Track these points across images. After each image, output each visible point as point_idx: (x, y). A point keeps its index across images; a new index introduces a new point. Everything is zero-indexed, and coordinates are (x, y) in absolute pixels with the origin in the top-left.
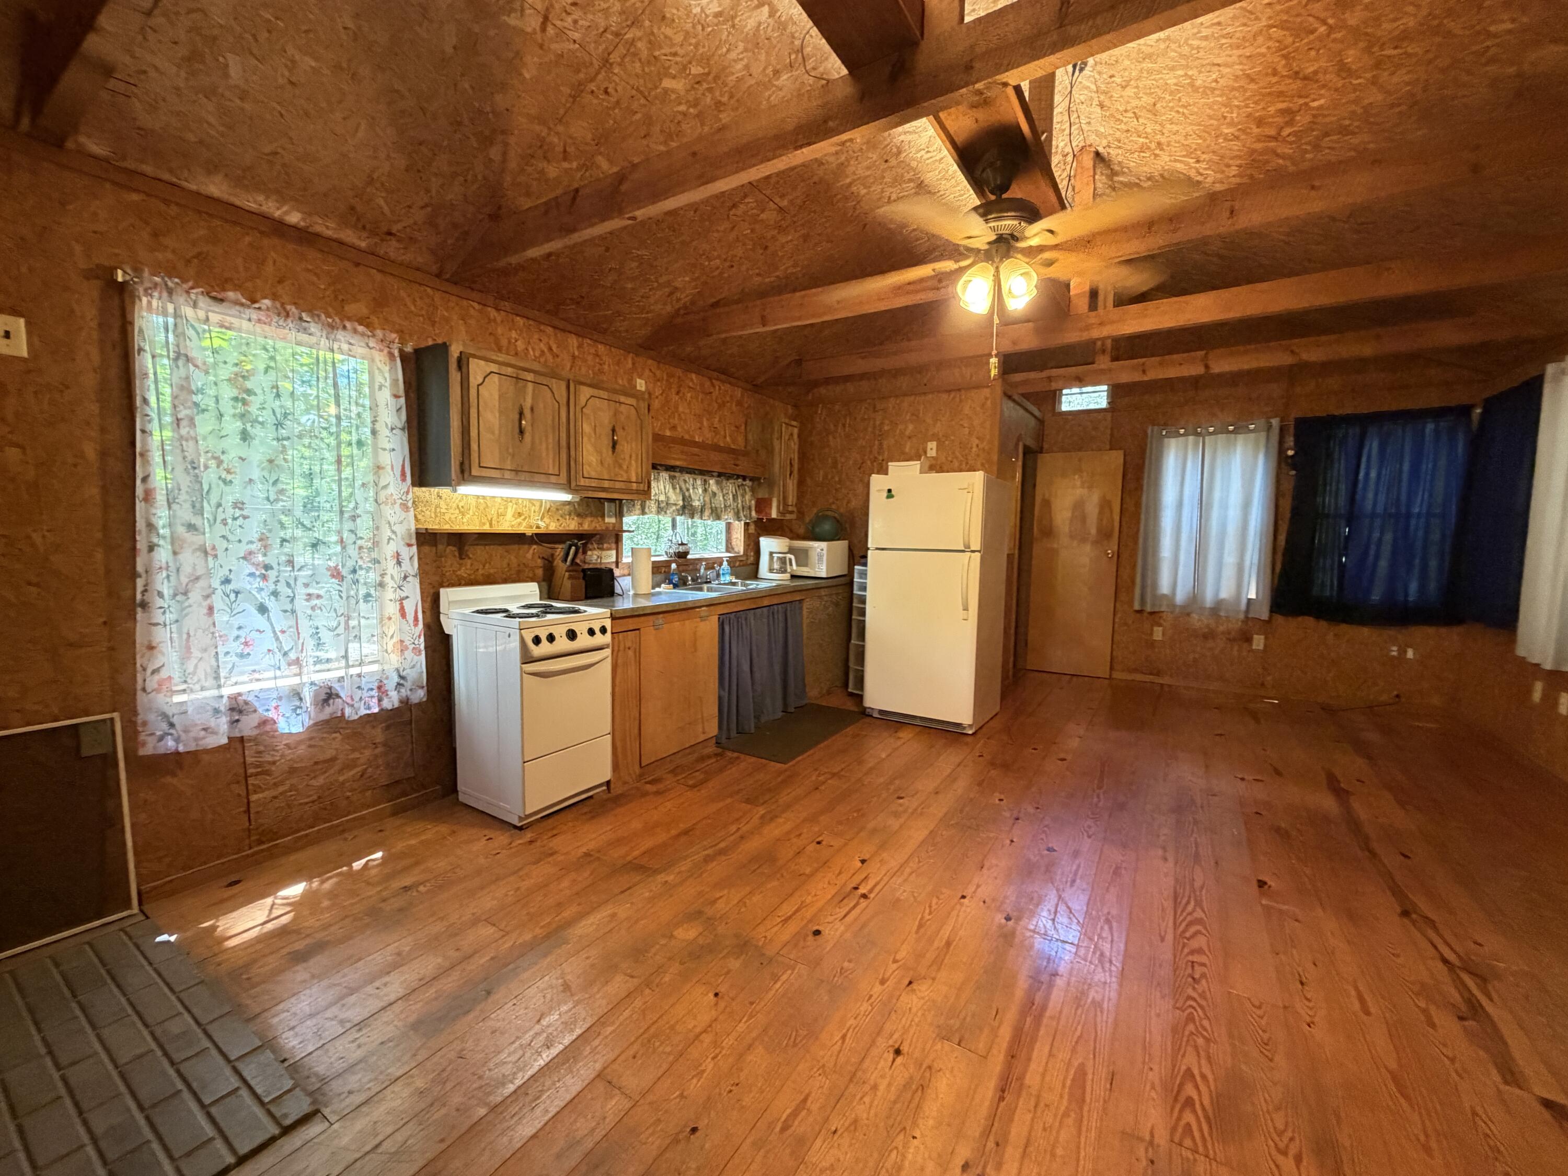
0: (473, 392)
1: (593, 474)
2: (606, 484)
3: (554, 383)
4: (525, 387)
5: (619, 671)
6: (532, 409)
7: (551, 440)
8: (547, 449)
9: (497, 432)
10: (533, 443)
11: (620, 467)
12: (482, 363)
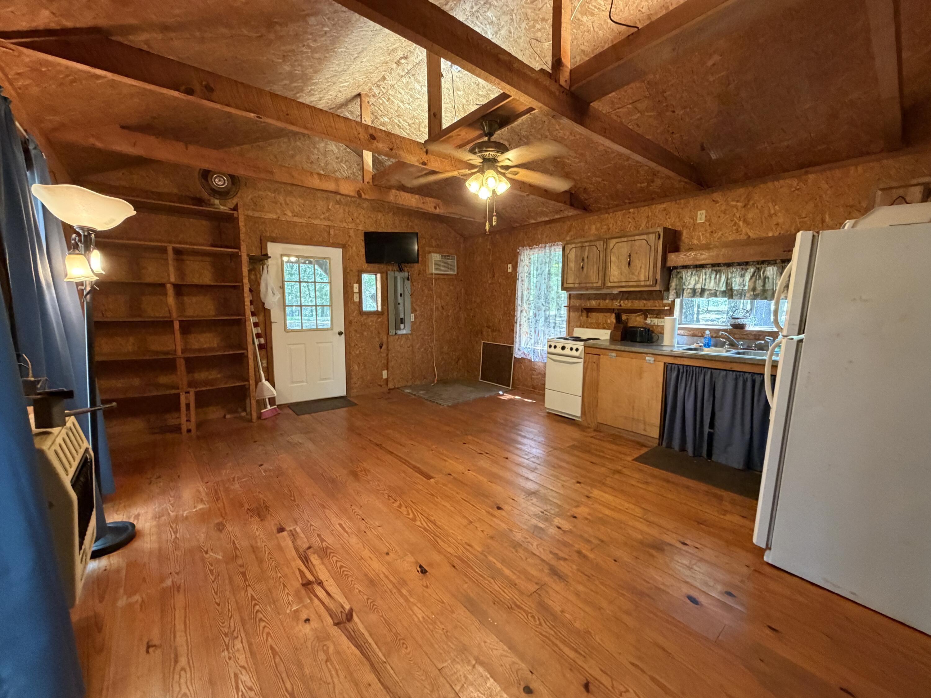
0: (566, 257)
1: (616, 280)
2: (624, 284)
3: (597, 243)
4: (585, 249)
5: (588, 371)
6: (587, 257)
7: (595, 268)
8: (593, 272)
9: (573, 269)
10: (587, 271)
11: (633, 274)
12: (569, 246)
